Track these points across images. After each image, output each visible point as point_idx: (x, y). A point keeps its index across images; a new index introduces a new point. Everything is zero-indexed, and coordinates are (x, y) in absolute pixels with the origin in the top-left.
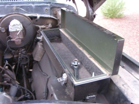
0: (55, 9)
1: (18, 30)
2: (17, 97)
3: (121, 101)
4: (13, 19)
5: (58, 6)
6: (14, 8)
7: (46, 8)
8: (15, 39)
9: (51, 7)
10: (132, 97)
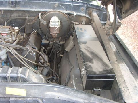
0: (90, 9)
1: (56, 26)
2: (47, 76)
3: (119, 98)
4: (54, 16)
5: (93, 7)
6: (56, 5)
7: (83, 8)
8: (53, 33)
9: (87, 7)
10: (127, 98)
